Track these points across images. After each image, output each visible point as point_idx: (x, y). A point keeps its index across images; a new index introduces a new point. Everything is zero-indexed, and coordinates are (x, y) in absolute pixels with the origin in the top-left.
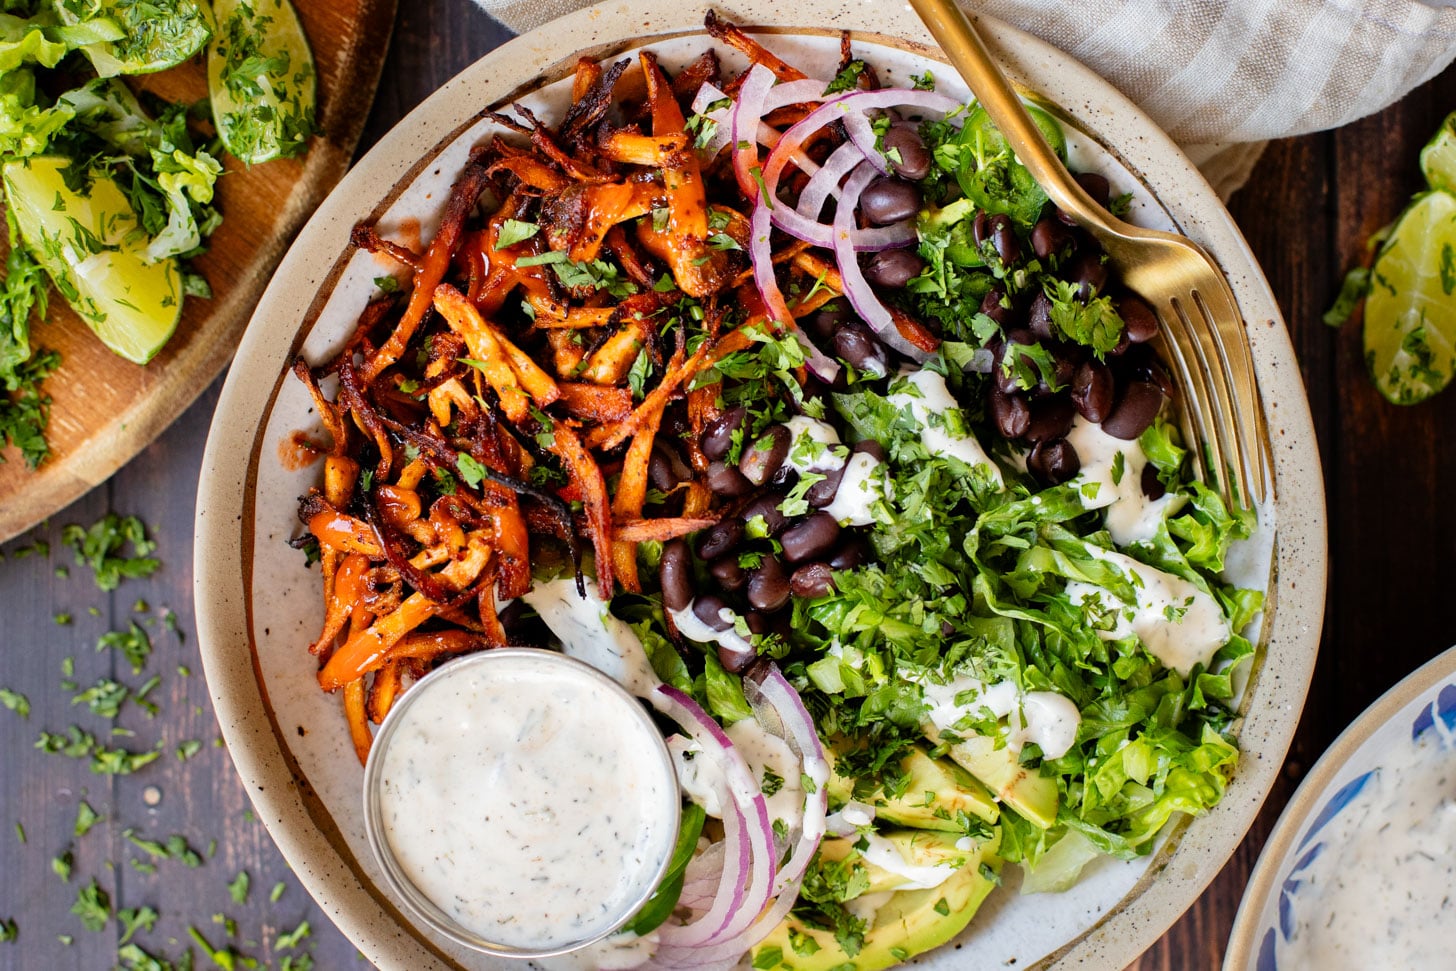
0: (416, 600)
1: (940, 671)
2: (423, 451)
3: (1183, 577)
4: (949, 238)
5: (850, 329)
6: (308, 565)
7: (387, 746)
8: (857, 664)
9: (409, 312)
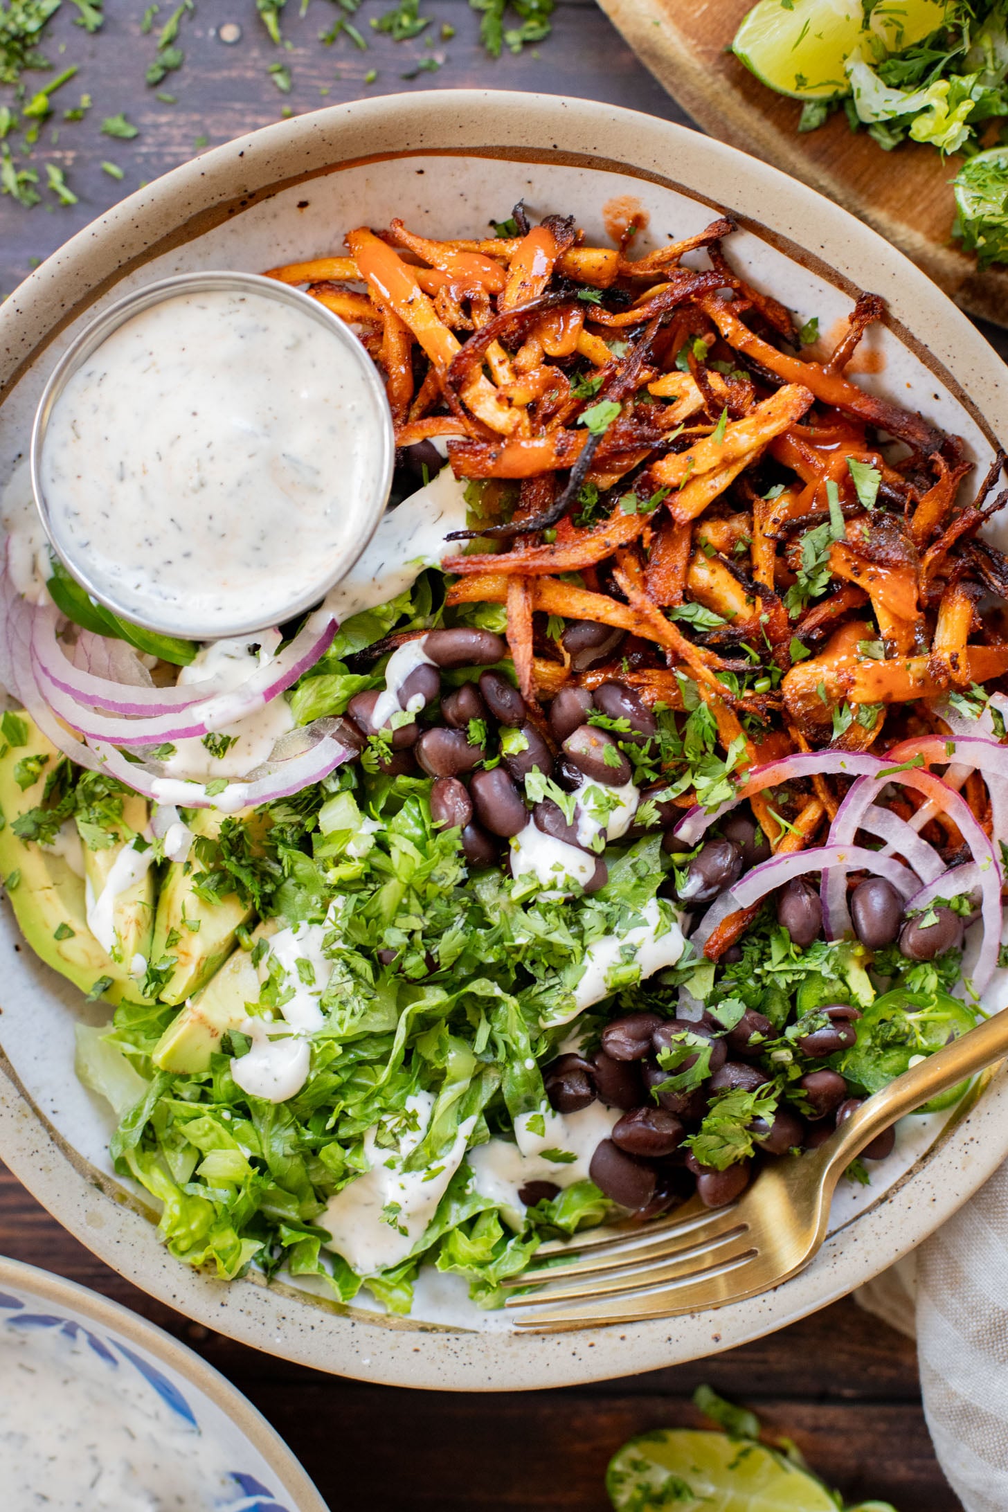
0: (452, 346)
1: (340, 945)
2: (620, 363)
3: (431, 1225)
4: (833, 976)
5: (735, 859)
6: (493, 223)
7: (285, 302)
8: (352, 850)
9: (779, 356)
